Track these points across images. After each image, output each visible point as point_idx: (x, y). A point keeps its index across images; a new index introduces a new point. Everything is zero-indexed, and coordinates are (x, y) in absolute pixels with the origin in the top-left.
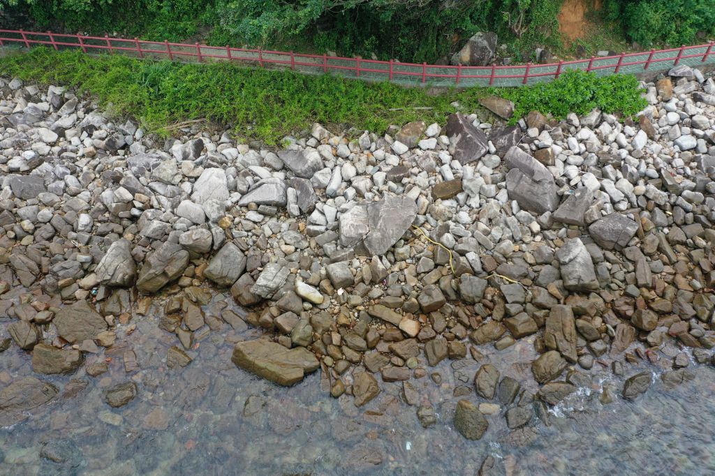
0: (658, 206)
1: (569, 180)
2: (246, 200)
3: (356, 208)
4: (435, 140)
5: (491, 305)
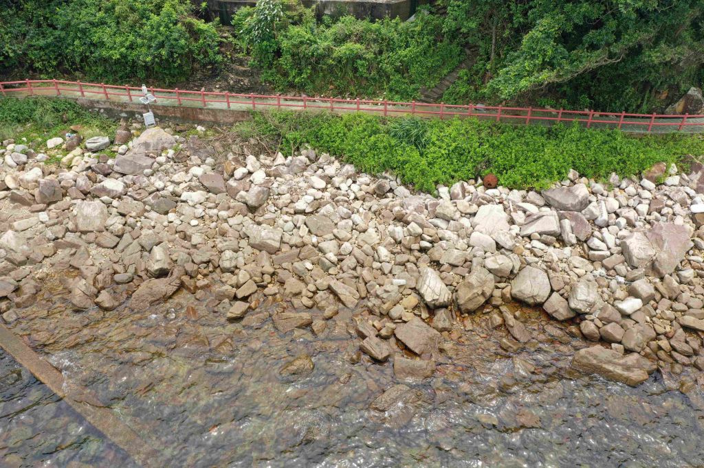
2: (528, 231)
3: (637, 234)
4: (678, 177)
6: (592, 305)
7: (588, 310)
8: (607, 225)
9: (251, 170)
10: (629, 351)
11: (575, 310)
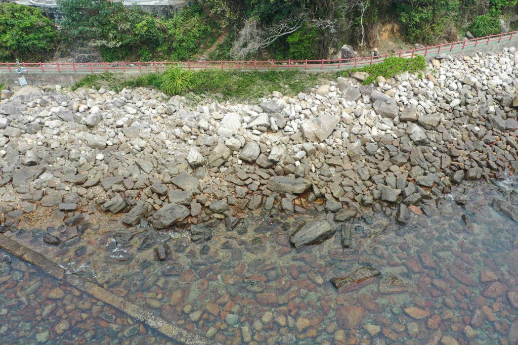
1: (403, 103)
2: (251, 125)
3: (308, 121)
4: (335, 93)
5: (382, 154)
6: (280, 157)
7: (278, 160)
8: (295, 119)
9: (90, 106)
10: (297, 177)
11: (272, 161)
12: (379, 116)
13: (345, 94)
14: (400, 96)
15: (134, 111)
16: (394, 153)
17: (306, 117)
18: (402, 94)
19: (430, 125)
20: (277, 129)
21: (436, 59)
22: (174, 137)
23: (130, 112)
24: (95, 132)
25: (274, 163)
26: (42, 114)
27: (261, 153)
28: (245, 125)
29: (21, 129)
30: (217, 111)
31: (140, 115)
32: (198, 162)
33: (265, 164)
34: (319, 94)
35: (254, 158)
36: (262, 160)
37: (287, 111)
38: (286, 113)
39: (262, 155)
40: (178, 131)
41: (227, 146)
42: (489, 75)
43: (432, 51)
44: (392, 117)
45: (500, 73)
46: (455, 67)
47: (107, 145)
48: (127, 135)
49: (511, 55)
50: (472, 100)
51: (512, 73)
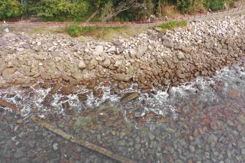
0: (196, 45)
1: (176, 42)
2: (108, 51)
3: (133, 49)
4: (146, 37)
5: (165, 64)
6: (119, 65)
7: (118, 66)
8: (127, 48)
9: (37, 42)
10: (126, 74)
11: (116, 67)
12: (165, 47)
13: (151, 37)
14: (175, 38)
15: (57, 44)
16: (169, 64)
17: (132, 47)
18: (176, 37)
19: (187, 51)
20: (119, 53)
21: (193, 21)
22: (74, 56)
23: (55, 45)
24: (39, 53)
25: (117, 68)
26: (15, 45)
27: (111, 63)
28: (105, 51)
29: (6, 52)
30: (93, 45)
31: (59, 46)
32: (83, 67)
33: (112, 68)
34: (139, 37)
35: (108, 66)
36: (111, 67)
37: (123, 45)
38: (123, 46)
39: (111, 64)
40: (75, 53)
41: (97, 60)
42: (216, 29)
43: (192, 18)
44: (170, 48)
45: (222, 28)
46: (201, 25)
47: (44, 59)
48: (53, 55)
49: (228, 20)
50: (207, 40)
51: (227, 28)
